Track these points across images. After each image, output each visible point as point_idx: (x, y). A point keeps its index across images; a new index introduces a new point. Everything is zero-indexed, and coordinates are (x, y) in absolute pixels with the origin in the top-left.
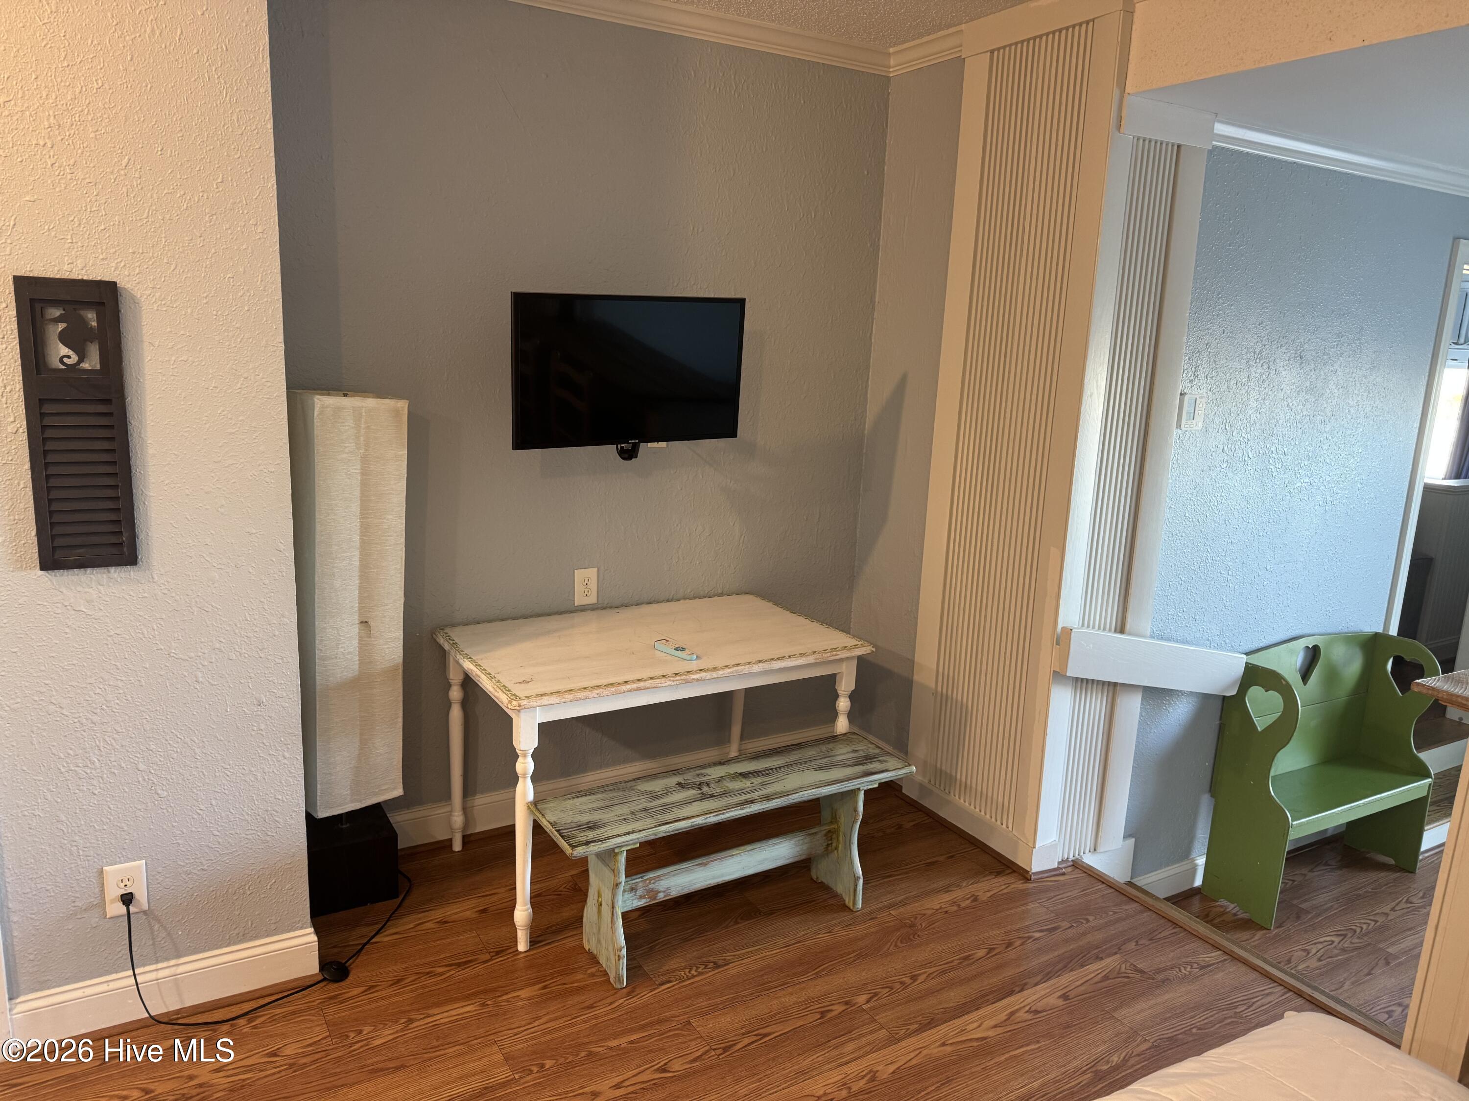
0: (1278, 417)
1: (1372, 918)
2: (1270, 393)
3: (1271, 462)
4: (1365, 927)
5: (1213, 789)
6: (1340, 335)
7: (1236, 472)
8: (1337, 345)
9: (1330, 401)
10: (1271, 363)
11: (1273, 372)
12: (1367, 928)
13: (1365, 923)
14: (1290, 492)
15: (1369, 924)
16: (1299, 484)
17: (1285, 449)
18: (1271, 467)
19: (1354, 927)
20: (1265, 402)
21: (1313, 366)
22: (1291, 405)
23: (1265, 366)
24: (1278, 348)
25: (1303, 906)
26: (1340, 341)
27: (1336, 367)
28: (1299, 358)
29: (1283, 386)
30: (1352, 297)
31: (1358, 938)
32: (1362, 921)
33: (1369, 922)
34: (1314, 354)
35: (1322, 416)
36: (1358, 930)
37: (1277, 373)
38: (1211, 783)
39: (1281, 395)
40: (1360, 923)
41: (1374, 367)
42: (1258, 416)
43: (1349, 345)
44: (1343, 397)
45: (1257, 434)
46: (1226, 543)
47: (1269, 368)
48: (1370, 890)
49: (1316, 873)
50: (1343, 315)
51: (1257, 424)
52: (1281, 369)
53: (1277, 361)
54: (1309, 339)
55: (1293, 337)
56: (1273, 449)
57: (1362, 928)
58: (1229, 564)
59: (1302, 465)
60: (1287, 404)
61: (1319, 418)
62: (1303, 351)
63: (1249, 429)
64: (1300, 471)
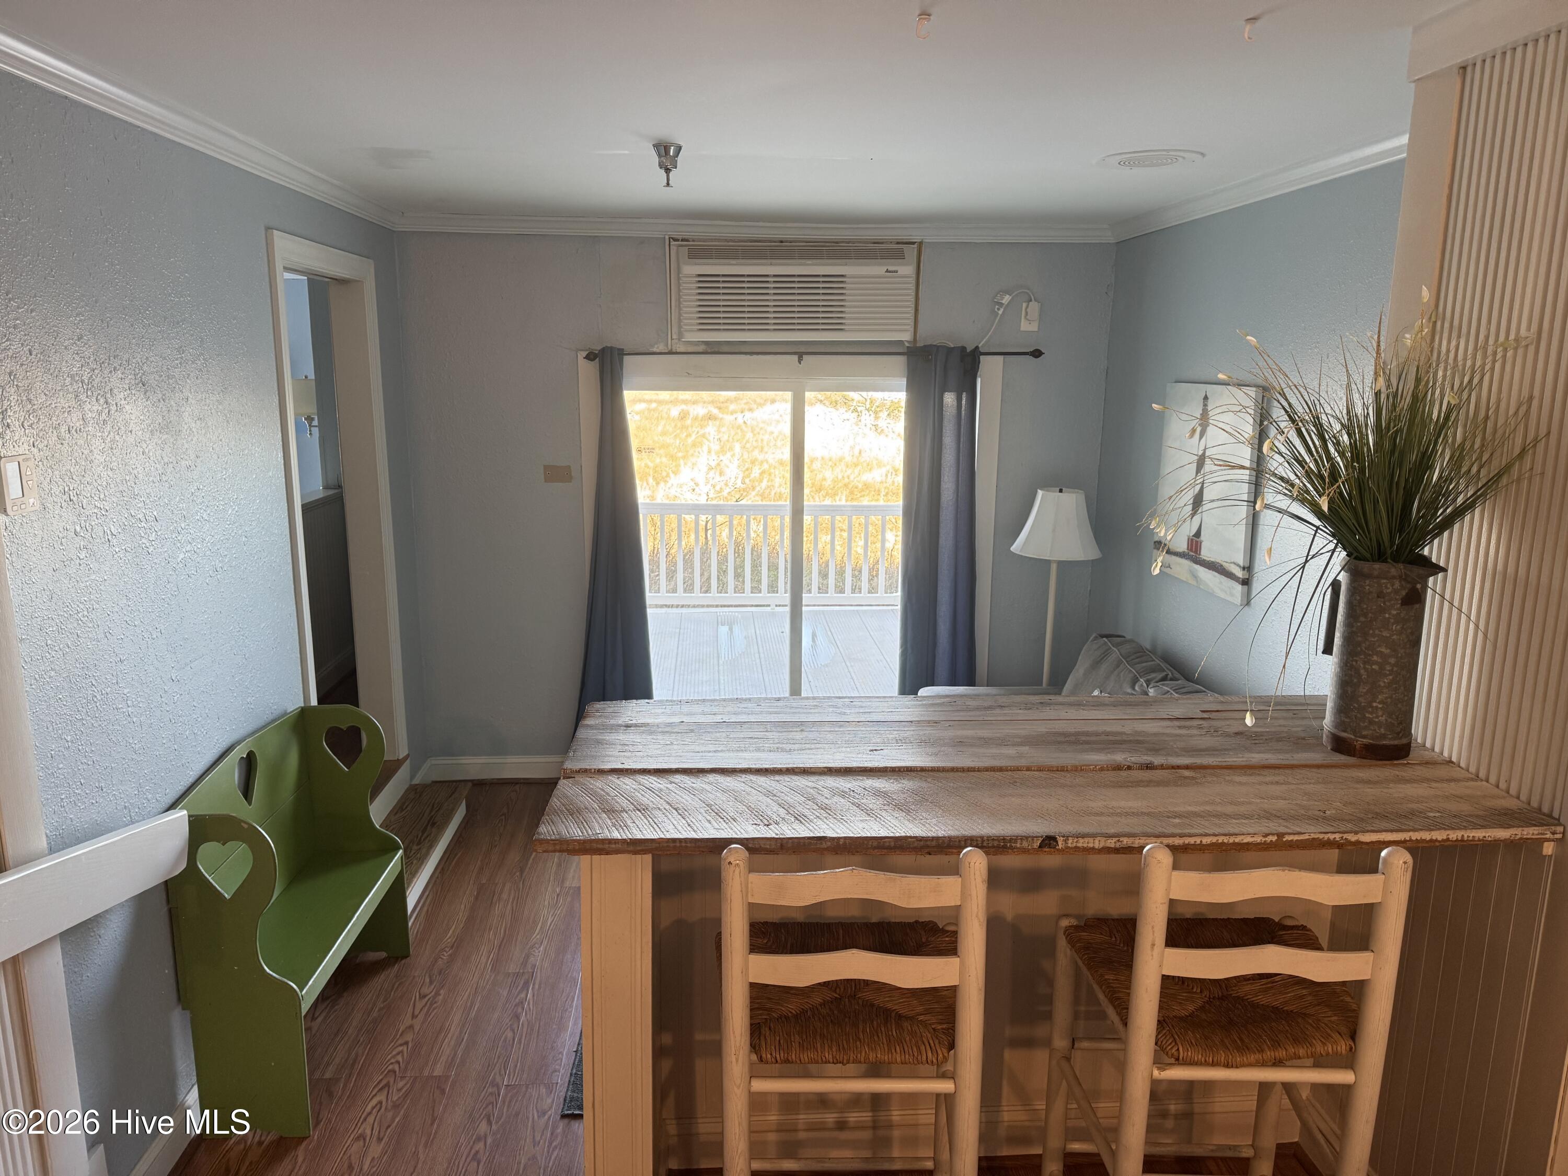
0: (136, 472)
1: (400, 1042)
2: (117, 438)
3: (143, 535)
4: (399, 1058)
5: (183, 997)
6: (180, 350)
7: (101, 560)
8: (180, 363)
9: (190, 439)
10: (109, 395)
11: (113, 408)
12: (403, 1058)
13: (398, 1054)
14: (175, 569)
15: (402, 1052)
16: (182, 556)
17: (155, 513)
18: (143, 540)
19: (391, 1067)
20: (115, 451)
21: (160, 396)
22: (147, 451)
23: (102, 401)
24: (111, 372)
25: (328, 1075)
26: (182, 358)
27: (187, 393)
28: (141, 385)
29: (132, 426)
30: (182, 299)
31: (402, 1078)
32: (394, 1053)
33: (400, 1048)
34: (157, 378)
35: (186, 460)
36: (396, 1067)
37: (120, 409)
38: (178, 990)
39: (131, 439)
40: (394, 1057)
41: (225, 388)
42: (110, 473)
43: (193, 362)
44: (203, 431)
45: (115, 499)
46: (114, 664)
47: (106, 402)
48: (382, 1006)
49: (320, 1020)
50: (178, 323)
51: (112, 486)
52: (123, 402)
53: (115, 391)
54: (147, 358)
55: (126, 356)
56: (141, 516)
57: (398, 1062)
58: (126, 691)
59: (180, 529)
60: (142, 450)
61: (183, 463)
62: (143, 374)
63: (102, 496)
64: (179, 538)
